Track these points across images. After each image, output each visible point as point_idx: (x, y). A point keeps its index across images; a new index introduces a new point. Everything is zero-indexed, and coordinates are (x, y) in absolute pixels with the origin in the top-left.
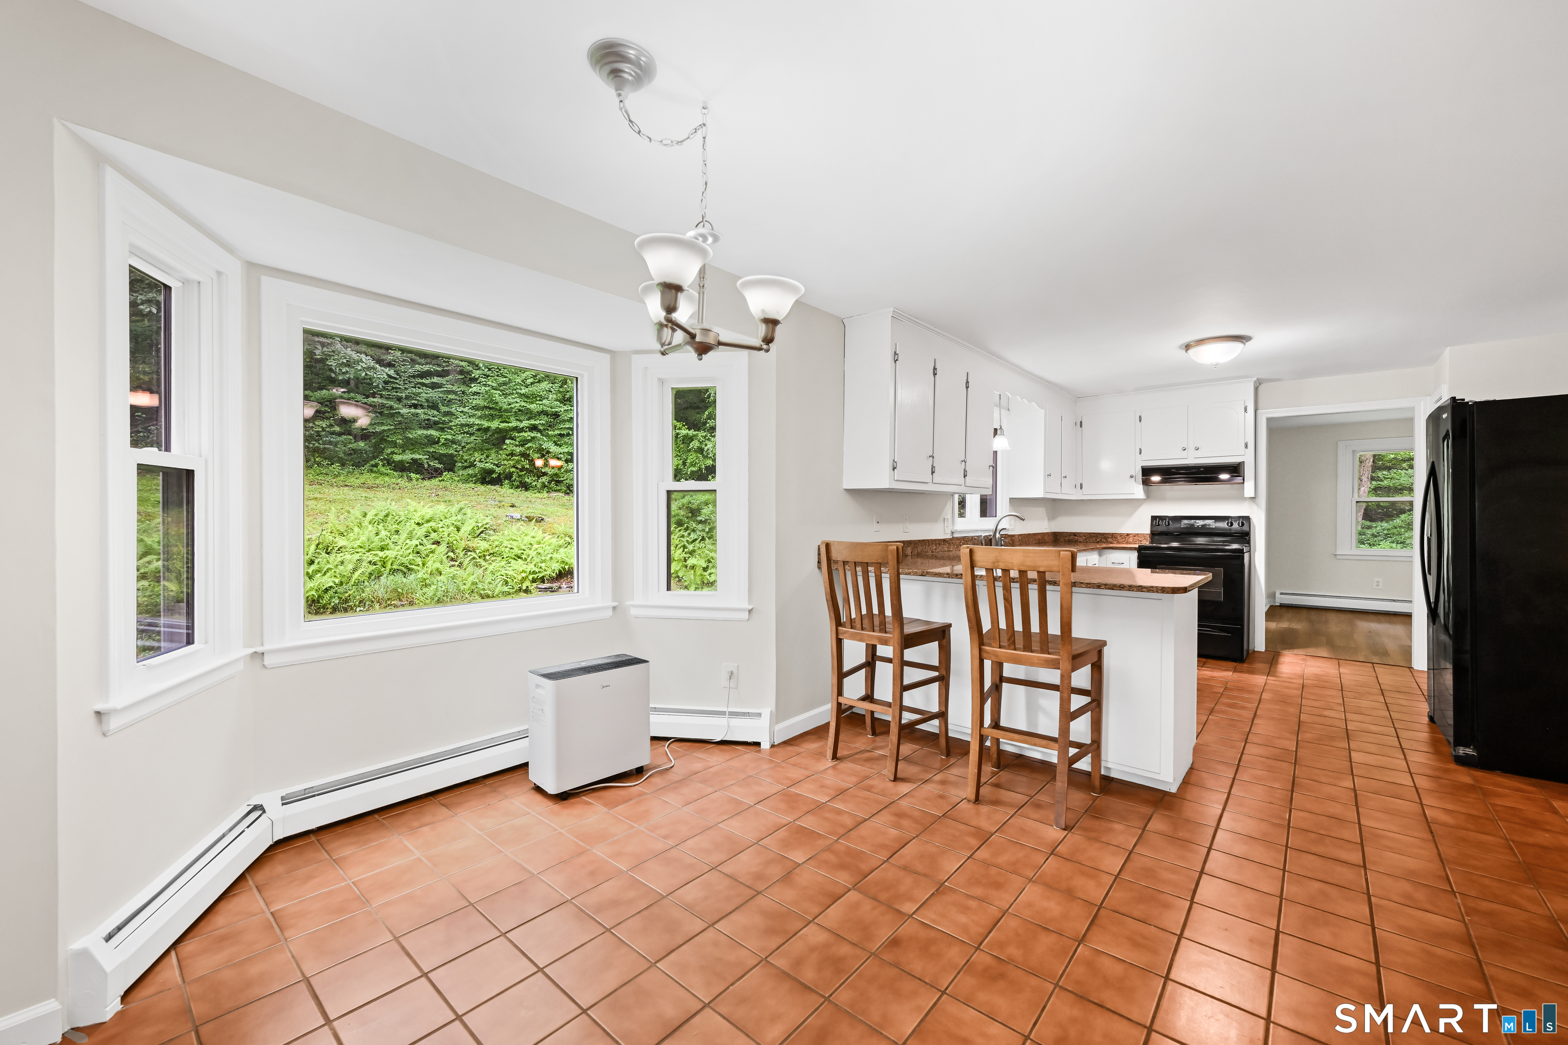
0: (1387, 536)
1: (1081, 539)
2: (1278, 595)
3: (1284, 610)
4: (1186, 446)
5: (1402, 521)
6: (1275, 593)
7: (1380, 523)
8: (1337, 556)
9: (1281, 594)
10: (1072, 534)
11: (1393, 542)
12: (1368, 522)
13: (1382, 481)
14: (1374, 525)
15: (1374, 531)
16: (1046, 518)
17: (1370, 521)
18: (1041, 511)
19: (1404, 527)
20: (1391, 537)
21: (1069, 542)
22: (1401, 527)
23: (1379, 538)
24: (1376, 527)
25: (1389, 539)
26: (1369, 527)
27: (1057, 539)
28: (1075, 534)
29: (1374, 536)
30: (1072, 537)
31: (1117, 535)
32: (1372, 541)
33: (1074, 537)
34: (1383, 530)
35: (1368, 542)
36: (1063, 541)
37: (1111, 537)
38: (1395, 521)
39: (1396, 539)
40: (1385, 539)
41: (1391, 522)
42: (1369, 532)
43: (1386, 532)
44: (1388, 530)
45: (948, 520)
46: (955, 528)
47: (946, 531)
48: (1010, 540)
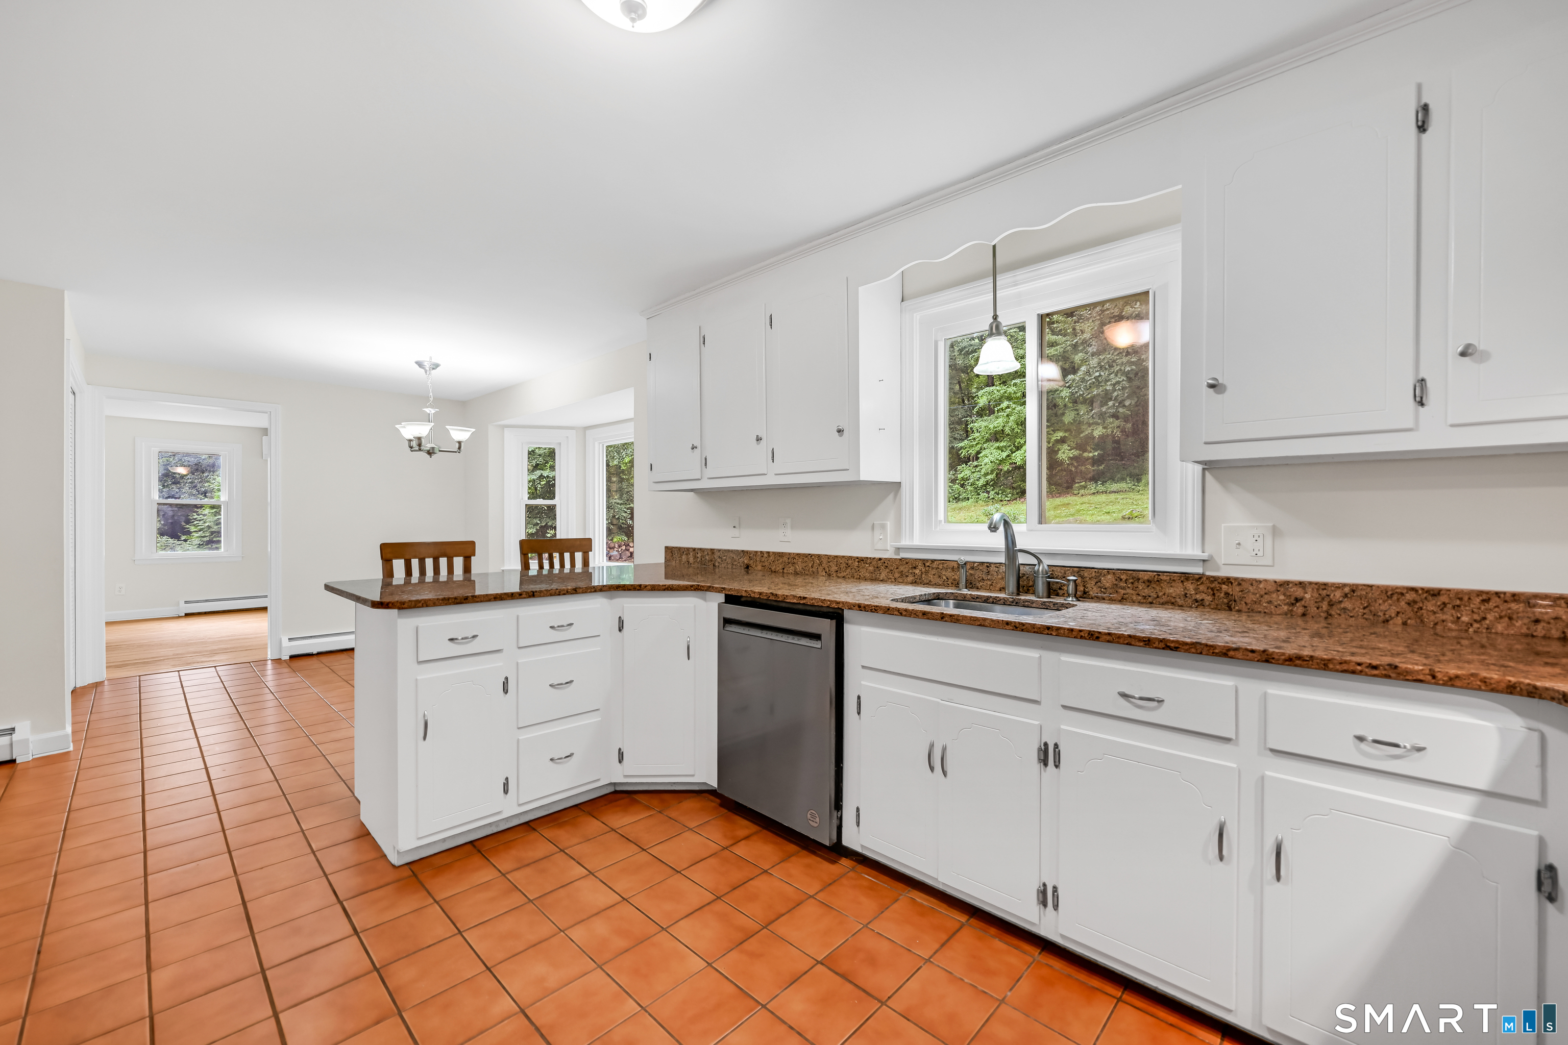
45: (883, 527)
46: (905, 542)
47: (879, 546)
48: (1197, 590)
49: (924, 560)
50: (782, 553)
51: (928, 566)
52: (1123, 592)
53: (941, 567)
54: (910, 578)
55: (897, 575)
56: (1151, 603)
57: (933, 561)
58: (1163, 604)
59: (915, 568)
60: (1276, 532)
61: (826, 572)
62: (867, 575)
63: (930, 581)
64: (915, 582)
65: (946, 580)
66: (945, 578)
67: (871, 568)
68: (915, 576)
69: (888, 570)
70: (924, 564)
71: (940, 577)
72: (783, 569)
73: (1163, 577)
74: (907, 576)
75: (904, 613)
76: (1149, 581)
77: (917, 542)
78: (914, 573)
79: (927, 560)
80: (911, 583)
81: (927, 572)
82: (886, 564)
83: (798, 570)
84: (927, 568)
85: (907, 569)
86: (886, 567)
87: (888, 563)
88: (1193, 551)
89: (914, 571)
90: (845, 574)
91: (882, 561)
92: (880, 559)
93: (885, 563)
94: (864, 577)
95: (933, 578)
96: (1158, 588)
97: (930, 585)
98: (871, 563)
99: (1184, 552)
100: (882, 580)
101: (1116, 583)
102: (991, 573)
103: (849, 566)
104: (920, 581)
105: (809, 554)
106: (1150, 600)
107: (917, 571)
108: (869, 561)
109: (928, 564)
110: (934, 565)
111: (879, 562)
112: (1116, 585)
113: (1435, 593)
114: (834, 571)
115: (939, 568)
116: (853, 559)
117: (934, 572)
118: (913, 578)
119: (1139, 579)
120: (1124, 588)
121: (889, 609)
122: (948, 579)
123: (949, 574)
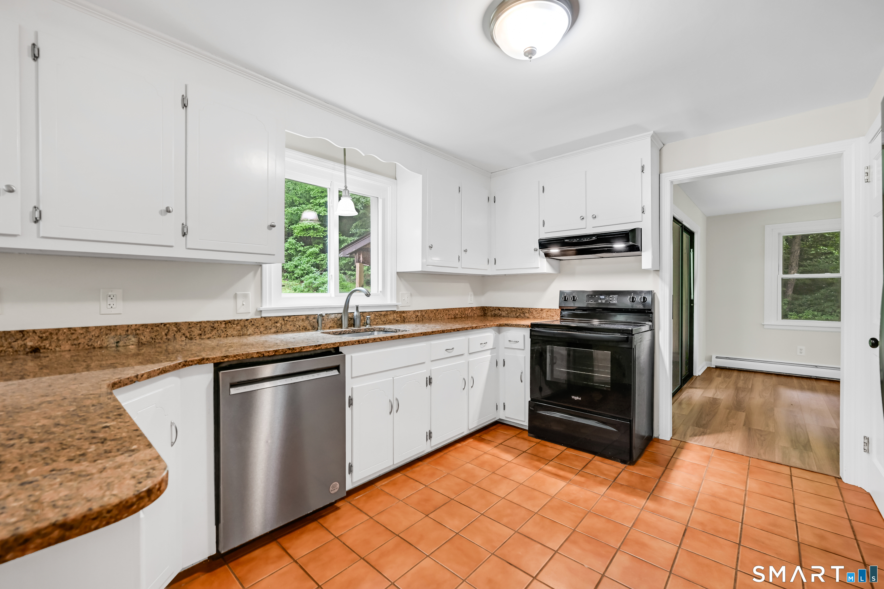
0: (809, 306)
1: (504, 314)
2: (714, 358)
3: (718, 372)
4: (584, 215)
5: (822, 294)
6: (711, 357)
7: (805, 296)
8: (765, 326)
9: (717, 357)
10: (497, 309)
11: (814, 310)
12: (796, 295)
13: (807, 267)
14: (800, 297)
15: (800, 302)
16: (472, 293)
17: (798, 294)
18: (465, 286)
19: (823, 299)
20: (813, 307)
21: (494, 316)
22: (821, 299)
23: (804, 307)
24: (802, 299)
25: (812, 308)
26: (797, 299)
27: (485, 313)
28: (499, 309)
29: (800, 305)
30: (497, 312)
31: (533, 310)
32: (798, 309)
33: (499, 311)
34: (807, 301)
35: (796, 310)
36: (490, 315)
37: (528, 312)
38: (816, 295)
39: (817, 308)
40: (808, 308)
41: (813, 295)
42: (796, 302)
43: (809, 303)
44: (811, 301)
45: (246, 296)
46: (266, 306)
47: (241, 310)
48: (397, 317)
49: (283, 317)
50: (116, 326)
51: (287, 320)
52: (377, 320)
53: (295, 320)
54: (274, 330)
55: (262, 329)
56: (385, 324)
57: (289, 317)
58: (388, 323)
59: (277, 322)
60: (411, 295)
61: (186, 337)
62: (235, 333)
63: (288, 329)
64: (277, 332)
65: (299, 327)
66: (298, 326)
67: (239, 327)
68: (277, 328)
69: (254, 327)
70: (284, 319)
71: (294, 326)
72: (118, 342)
73: (388, 313)
74: (270, 329)
75: (382, 339)
76: (384, 315)
77: (274, 305)
78: (276, 326)
79: (286, 316)
80: (274, 333)
81: (285, 324)
82: (253, 323)
83: (145, 340)
84: (286, 322)
85: (271, 324)
86: (253, 324)
87: (254, 322)
88: (394, 302)
89: (276, 324)
90: (210, 335)
91: (249, 321)
92: (247, 320)
93: (251, 322)
94: (232, 335)
95: (290, 327)
96: (387, 317)
97: (288, 332)
98: (238, 323)
99: (392, 303)
100: (249, 335)
101: (375, 317)
102: (324, 320)
103: (215, 328)
104: (281, 331)
105: (162, 324)
106: (385, 322)
107: (278, 325)
108: (236, 322)
109: (286, 319)
110: (291, 319)
111: (246, 322)
112: (375, 318)
113: (437, 310)
114: (197, 335)
115: (294, 321)
116: (219, 323)
117: (290, 323)
118: (275, 329)
119: (381, 315)
120: (377, 319)
121: (375, 339)
122: (299, 326)
123: (301, 323)
